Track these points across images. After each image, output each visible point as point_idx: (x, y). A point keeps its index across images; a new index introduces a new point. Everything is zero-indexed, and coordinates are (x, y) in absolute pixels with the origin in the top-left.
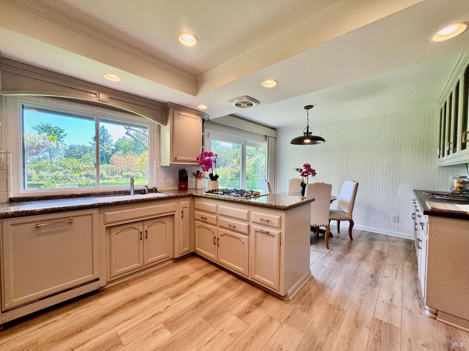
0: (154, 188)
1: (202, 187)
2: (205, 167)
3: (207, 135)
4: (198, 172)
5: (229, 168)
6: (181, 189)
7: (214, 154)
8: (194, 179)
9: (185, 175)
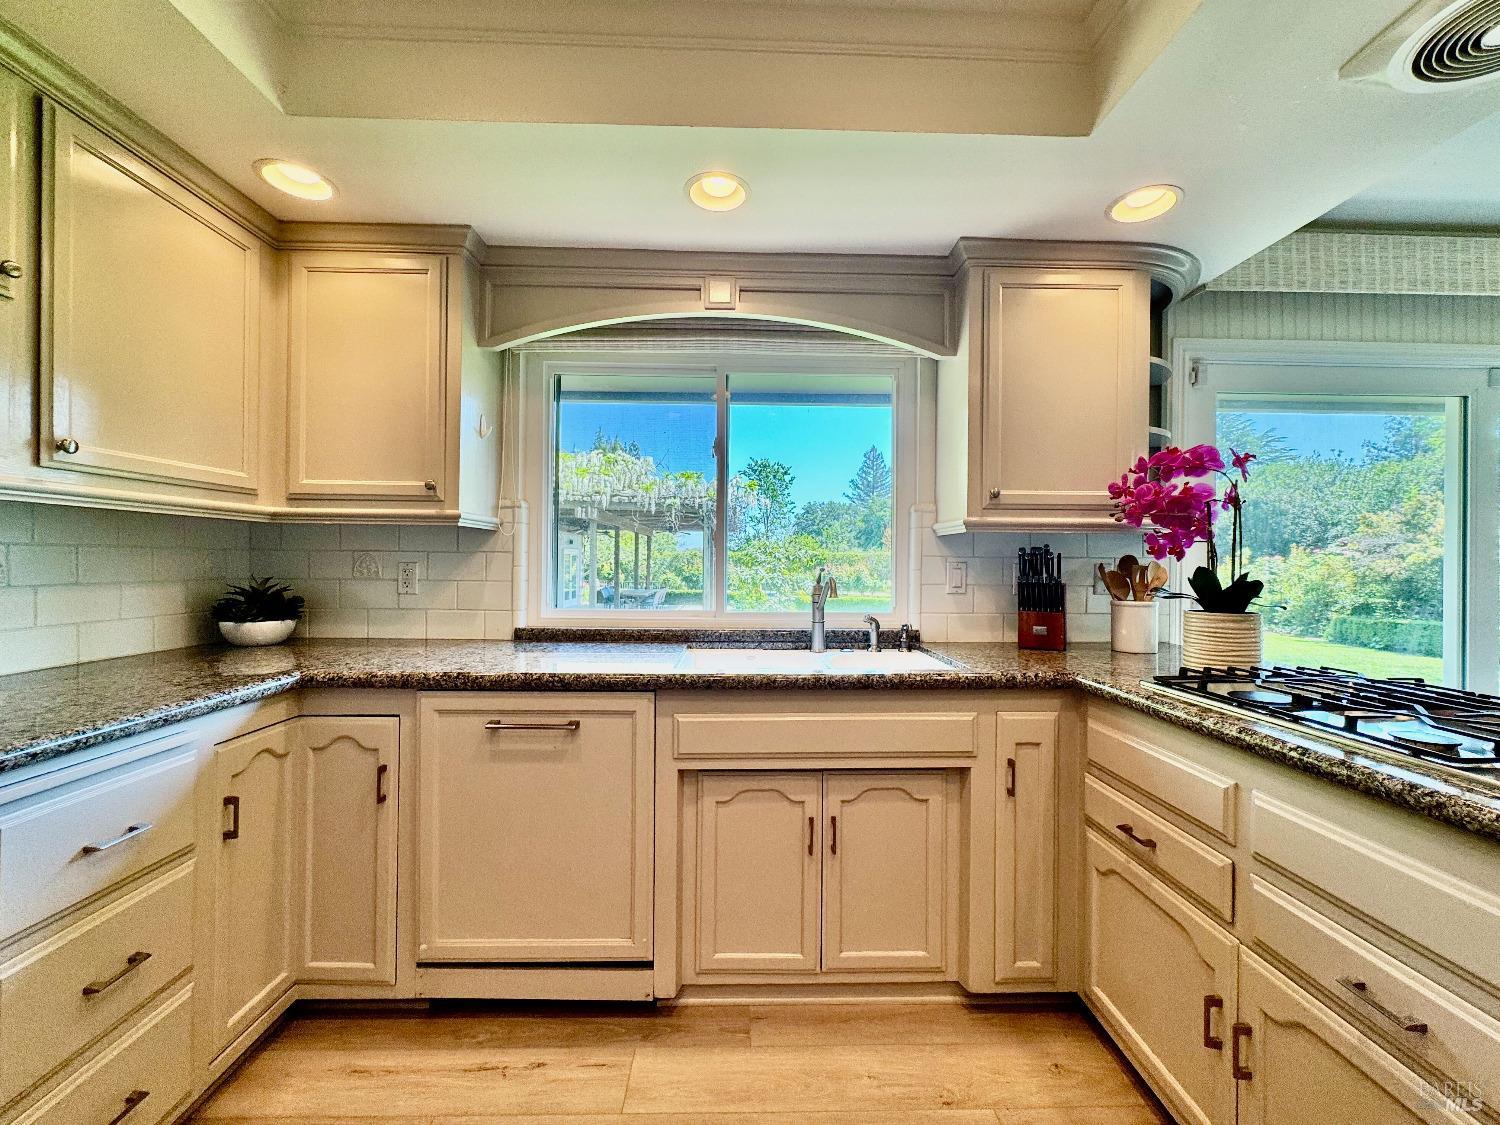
0: (906, 629)
1: (1148, 641)
2: (1165, 536)
3: (1188, 370)
4: (1128, 563)
5: (1349, 554)
6: (1027, 643)
7: (1226, 457)
8: (1102, 601)
9: (1050, 575)
